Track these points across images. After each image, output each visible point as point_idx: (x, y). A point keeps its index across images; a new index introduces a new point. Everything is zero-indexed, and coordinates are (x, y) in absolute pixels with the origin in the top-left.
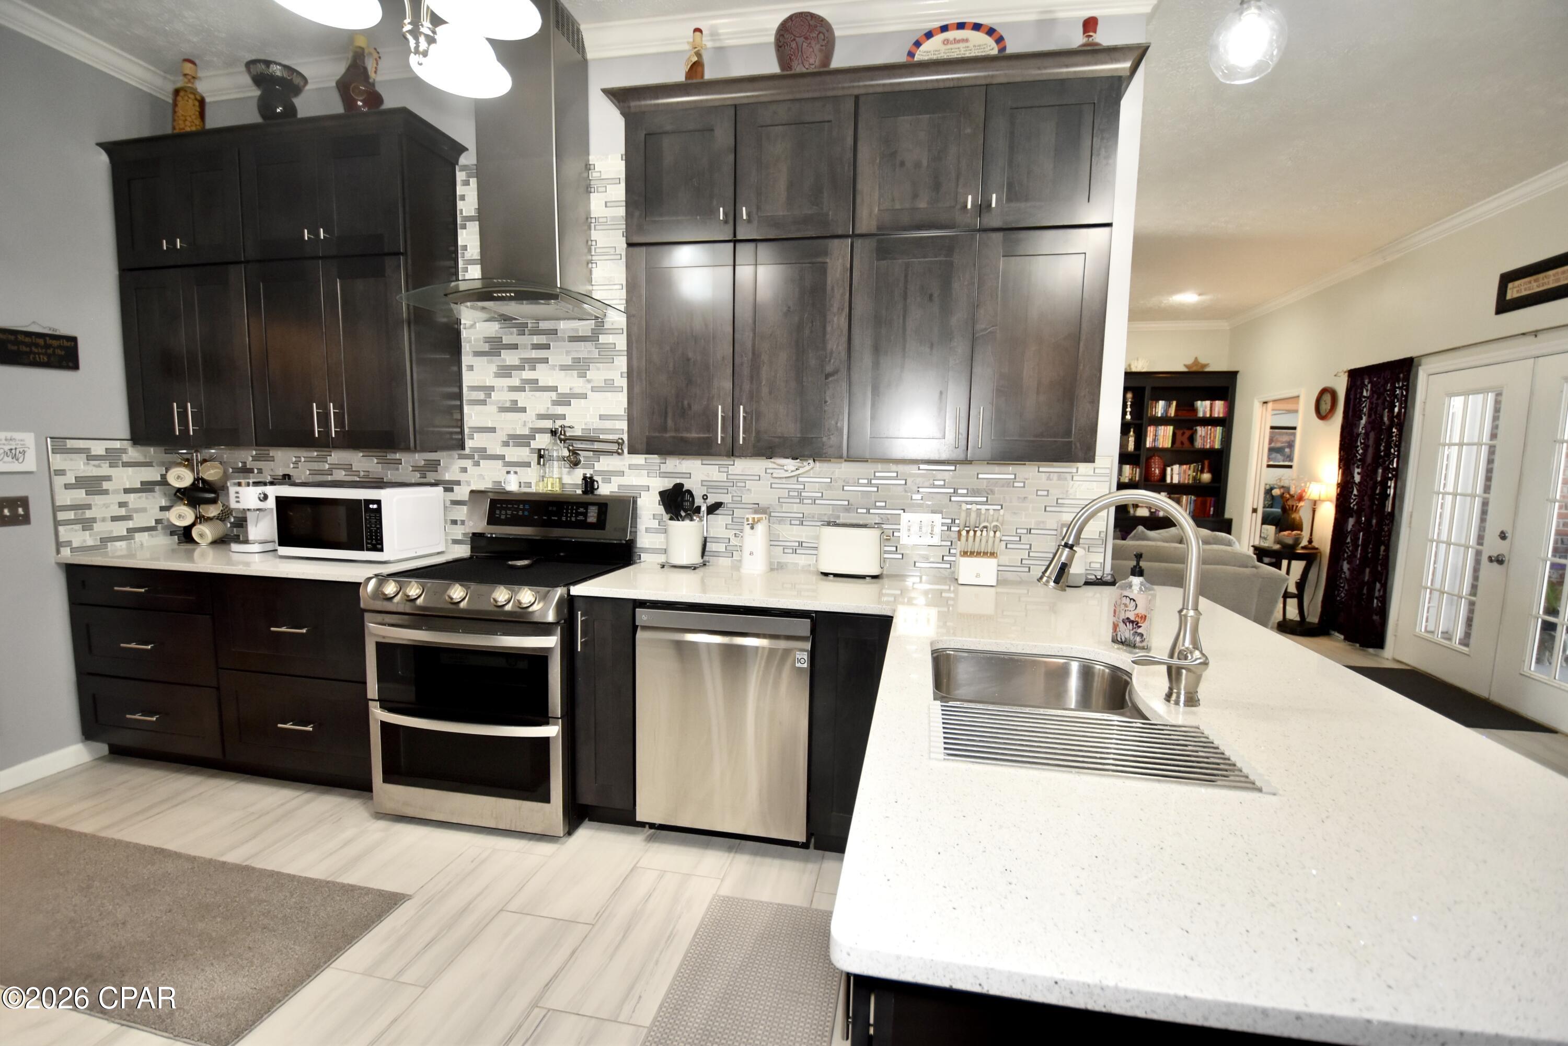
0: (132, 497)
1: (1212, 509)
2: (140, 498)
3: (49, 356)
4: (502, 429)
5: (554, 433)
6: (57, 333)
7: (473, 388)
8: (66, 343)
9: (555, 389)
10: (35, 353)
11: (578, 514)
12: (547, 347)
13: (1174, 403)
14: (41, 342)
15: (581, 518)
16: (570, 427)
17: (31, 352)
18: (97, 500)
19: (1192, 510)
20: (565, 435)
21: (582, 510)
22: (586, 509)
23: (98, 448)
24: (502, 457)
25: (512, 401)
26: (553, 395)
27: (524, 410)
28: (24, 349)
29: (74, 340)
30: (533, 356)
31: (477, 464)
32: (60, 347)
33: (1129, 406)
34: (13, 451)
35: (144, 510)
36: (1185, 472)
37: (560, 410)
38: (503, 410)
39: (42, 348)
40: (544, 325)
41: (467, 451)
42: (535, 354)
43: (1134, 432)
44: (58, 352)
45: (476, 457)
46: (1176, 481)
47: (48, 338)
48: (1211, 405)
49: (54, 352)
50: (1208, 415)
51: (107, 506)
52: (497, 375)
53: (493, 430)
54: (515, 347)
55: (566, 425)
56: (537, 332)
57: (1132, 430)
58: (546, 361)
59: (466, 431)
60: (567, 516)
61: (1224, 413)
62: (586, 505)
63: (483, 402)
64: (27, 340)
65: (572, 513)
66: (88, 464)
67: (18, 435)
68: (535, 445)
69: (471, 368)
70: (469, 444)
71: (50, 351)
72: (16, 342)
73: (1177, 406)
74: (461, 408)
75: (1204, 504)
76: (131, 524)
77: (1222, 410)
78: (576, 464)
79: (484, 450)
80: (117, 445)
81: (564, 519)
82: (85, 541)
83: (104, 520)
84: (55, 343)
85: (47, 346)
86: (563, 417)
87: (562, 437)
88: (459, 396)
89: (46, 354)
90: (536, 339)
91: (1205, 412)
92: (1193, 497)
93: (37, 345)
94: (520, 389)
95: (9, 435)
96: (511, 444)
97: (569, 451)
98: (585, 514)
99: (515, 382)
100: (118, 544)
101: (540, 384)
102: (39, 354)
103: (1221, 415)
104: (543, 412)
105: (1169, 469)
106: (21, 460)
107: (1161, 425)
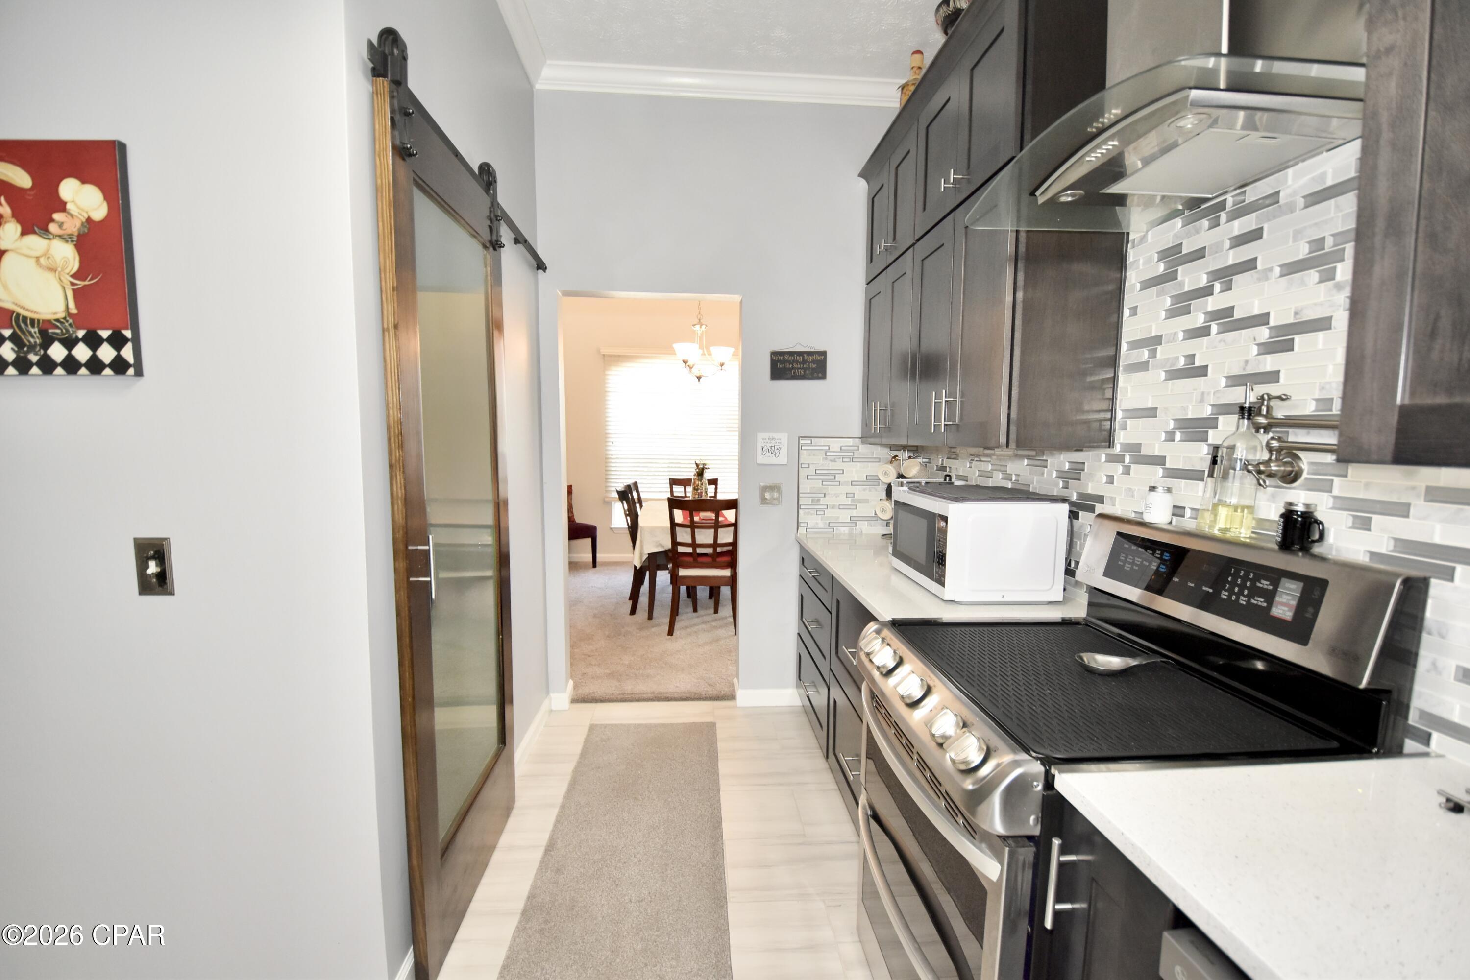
0: (857, 490)
2: (864, 490)
3: (805, 370)
4: (1166, 409)
5: (1246, 412)
6: (813, 350)
7: (1136, 345)
8: (818, 358)
9: (1262, 319)
10: (795, 369)
11: (1255, 592)
12: (1256, 235)
14: (800, 358)
15: (1259, 601)
16: (1280, 398)
17: (793, 368)
18: (832, 490)
20: (1268, 415)
21: (1265, 584)
22: (1276, 584)
23: (835, 444)
24: (1160, 461)
25: (1186, 356)
26: (1263, 334)
27: (1203, 371)
28: (789, 366)
29: (824, 354)
30: (1231, 262)
31: (1127, 470)
32: (814, 362)
34: (773, 448)
35: (866, 501)
37: (1269, 363)
38: (1174, 374)
39: (801, 363)
40: (1253, 193)
41: (1117, 449)
42: (1232, 258)
44: (813, 366)
45: (1127, 459)
47: (805, 355)
49: (809, 365)
51: (837, 496)
52: (1172, 313)
53: (1152, 413)
54: (1199, 254)
55: (1274, 394)
56: (1240, 212)
58: (1250, 265)
59: (1119, 415)
60: (1231, 592)
62: (1277, 575)
63: (1143, 366)
64: (791, 358)
65: (1242, 587)
66: (826, 459)
67: (776, 436)
68: (1214, 437)
69: (1134, 311)
70: (1121, 438)
71: (806, 366)
72: (784, 362)
74: (1114, 380)
76: (854, 513)
78: (1291, 478)
79: (1137, 447)
80: (850, 442)
81: (1224, 595)
82: (817, 523)
83: (833, 507)
84: (810, 358)
85: (804, 362)
86: (1273, 377)
87: (1262, 420)
88: (1113, 362)
89: (803, 368)
90: (1238, 227)
93: (797, 362)
94: (1204, 332)
95: (771, 435)
96: (1178, 436)
97: (1270, 450)
98: (1270, 597)
99: (1198, 319)
100: (842, 529)
101: (1237, 315)
102: (798, 369)
104: (1237, 371)
106: (777, 455)
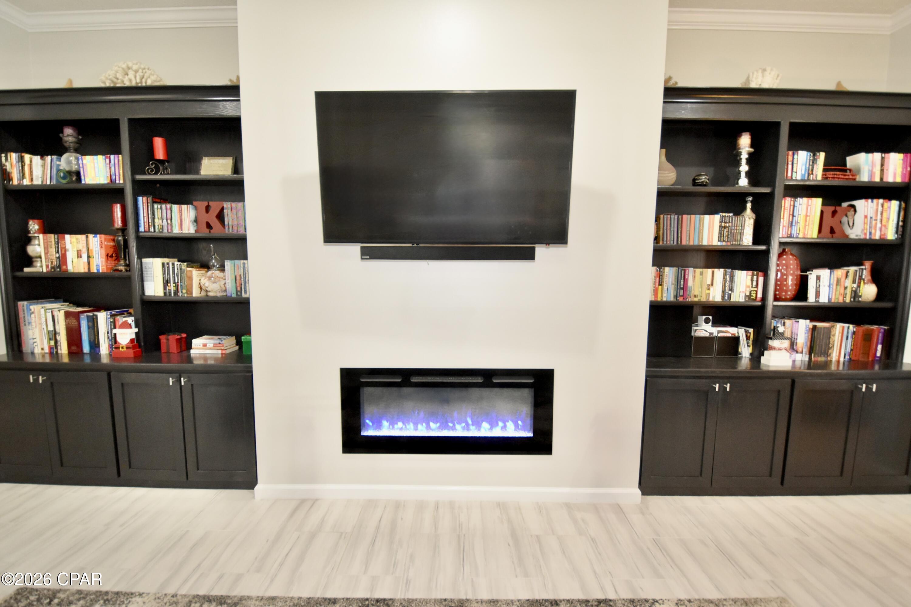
1: (880, 347)
13: (822, 156)
19: (849, 350)
33: (744, 162)
36: (838, 282)
43: (753, 209)
46: (824, 299)
48: (883, 158)
50: (877, 179)
57: (749, 205)
61: (903, 175)
73: (826, 164)
75: (868, 337)
77: (899, 171)
91: (872, 174)
92: (851, 326)
103: (899, 180)
105: (812, 276)
107: (802, 197)
